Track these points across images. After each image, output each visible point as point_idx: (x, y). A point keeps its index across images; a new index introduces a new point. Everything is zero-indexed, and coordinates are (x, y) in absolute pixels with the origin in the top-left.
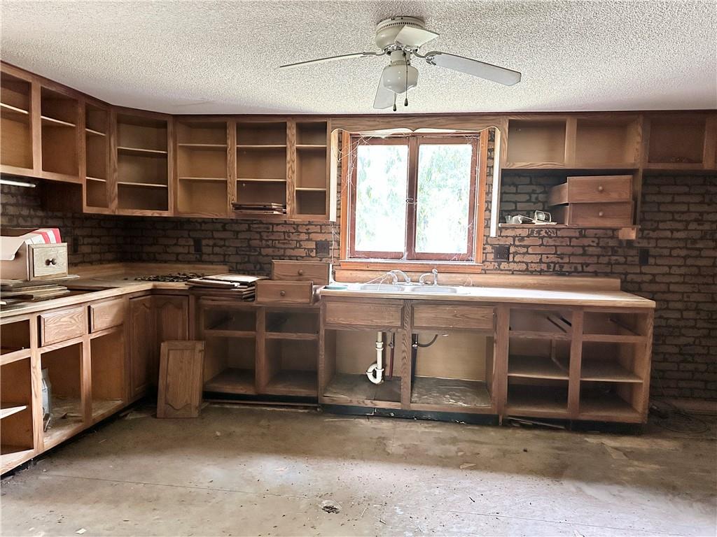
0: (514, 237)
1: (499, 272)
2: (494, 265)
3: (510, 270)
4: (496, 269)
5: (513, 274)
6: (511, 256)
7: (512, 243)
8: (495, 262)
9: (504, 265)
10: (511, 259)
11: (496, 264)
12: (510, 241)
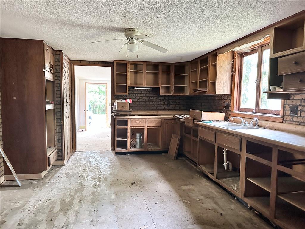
0: (301, 100)
1: (292, 122)
2: (290, 118)
3: (298, 122)
4: (291, 121)
5: (300, 125)
6: (299, 113)
7: (300, 104)
8: (291, 116)
9: (295, 119)
10: (299, 115)
11: (291, 117)
12: (298, 103)
